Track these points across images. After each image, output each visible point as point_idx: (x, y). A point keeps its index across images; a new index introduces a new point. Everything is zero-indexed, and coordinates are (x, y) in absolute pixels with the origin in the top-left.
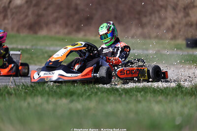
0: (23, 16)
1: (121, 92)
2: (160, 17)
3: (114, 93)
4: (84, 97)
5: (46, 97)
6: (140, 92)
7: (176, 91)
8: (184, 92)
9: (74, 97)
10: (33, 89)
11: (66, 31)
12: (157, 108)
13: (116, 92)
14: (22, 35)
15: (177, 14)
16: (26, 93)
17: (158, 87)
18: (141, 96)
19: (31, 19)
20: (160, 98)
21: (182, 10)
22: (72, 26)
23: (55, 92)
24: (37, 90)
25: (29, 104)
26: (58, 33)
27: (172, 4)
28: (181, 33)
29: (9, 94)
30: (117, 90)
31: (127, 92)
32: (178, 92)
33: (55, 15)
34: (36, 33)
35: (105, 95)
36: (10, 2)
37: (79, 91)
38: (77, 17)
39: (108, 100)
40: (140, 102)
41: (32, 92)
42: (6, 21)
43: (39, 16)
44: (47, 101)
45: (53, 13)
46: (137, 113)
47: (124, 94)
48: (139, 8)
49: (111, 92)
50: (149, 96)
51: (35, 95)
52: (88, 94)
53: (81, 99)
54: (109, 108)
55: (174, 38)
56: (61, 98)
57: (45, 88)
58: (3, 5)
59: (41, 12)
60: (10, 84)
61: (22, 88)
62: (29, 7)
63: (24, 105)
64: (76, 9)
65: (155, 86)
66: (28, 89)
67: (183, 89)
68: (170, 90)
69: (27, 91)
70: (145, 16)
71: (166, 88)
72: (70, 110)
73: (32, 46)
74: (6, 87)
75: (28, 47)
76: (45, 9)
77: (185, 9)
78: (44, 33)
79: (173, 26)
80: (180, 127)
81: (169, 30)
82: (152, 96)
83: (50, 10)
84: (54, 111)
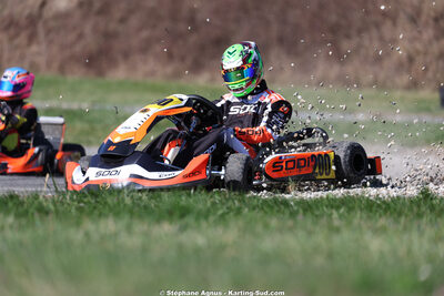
0: (72, 37)
1: (296, 208)
2: (381, 39)
3: (278, 211)
4: (212, 218)
5: (126, 219)
6: (338, 208)
7: (419, 206)
8: (437, 208)
9: (190, 219)
10: (97, 202)
11: (169, 69)
12: (377, 244)
13: (282, 207)
14: (70, 78)
15: (420, 32)
16: (80, 209)
17: (377, 197)
18: (341, 216)
19: (90, 42)
20: (382, 222)
21: (431, 22)
22: (183, 59)
23: (146, 207)
24: (106, 203)
25: (87, 234)
26: (152, 74)
27: (409, 10)
28: (430, 75)
29: (43, 211)
30: (285, 203)
31: (307, 207)
32: (423, 209)
33: (145, 34)
34: (101, 74)
35: (258, 214)
36: (43, 5)
37: (201, 206)
38: (193, 39)
39: (266, 226)
40: (338, 230)
41: (95, 208)
42: (34, 48)
43: (109, 36)
44: (129, 229)
45: (140, 29)
46: (330, 256)
47: (301, 211)
48: (333, 18)
49: (272, 208)
50: (358, 217)
51: (100, 215)
52: (220, 212)
53: (204, 224)
54: (268, 244)
55: (414, 85)
56: (159, 220)
57: (123, 199)
58: (27, 12)
59: (113, 26)
60: (45, 189)
61: (71, 198)
62: (85, 17)
63: (77, 236)
64: (192, 20)
65: (372, 193)
66: (86, 200)
67: (434, 202)
68: (404, 204)
69: (82, 205)
70: (348, 37)
71: (397, 200)
72: (180, 247)
73: (94, 103)
74: (36, 196)
75: (86, 106)
76: (123, 20)
77: (436, 20)
78: (119, 74)
79: (411, 59)
80: (428, 287)
81: (401, 67)
82: (364, 216)
83: (134, 21)
84: (145, 250)
